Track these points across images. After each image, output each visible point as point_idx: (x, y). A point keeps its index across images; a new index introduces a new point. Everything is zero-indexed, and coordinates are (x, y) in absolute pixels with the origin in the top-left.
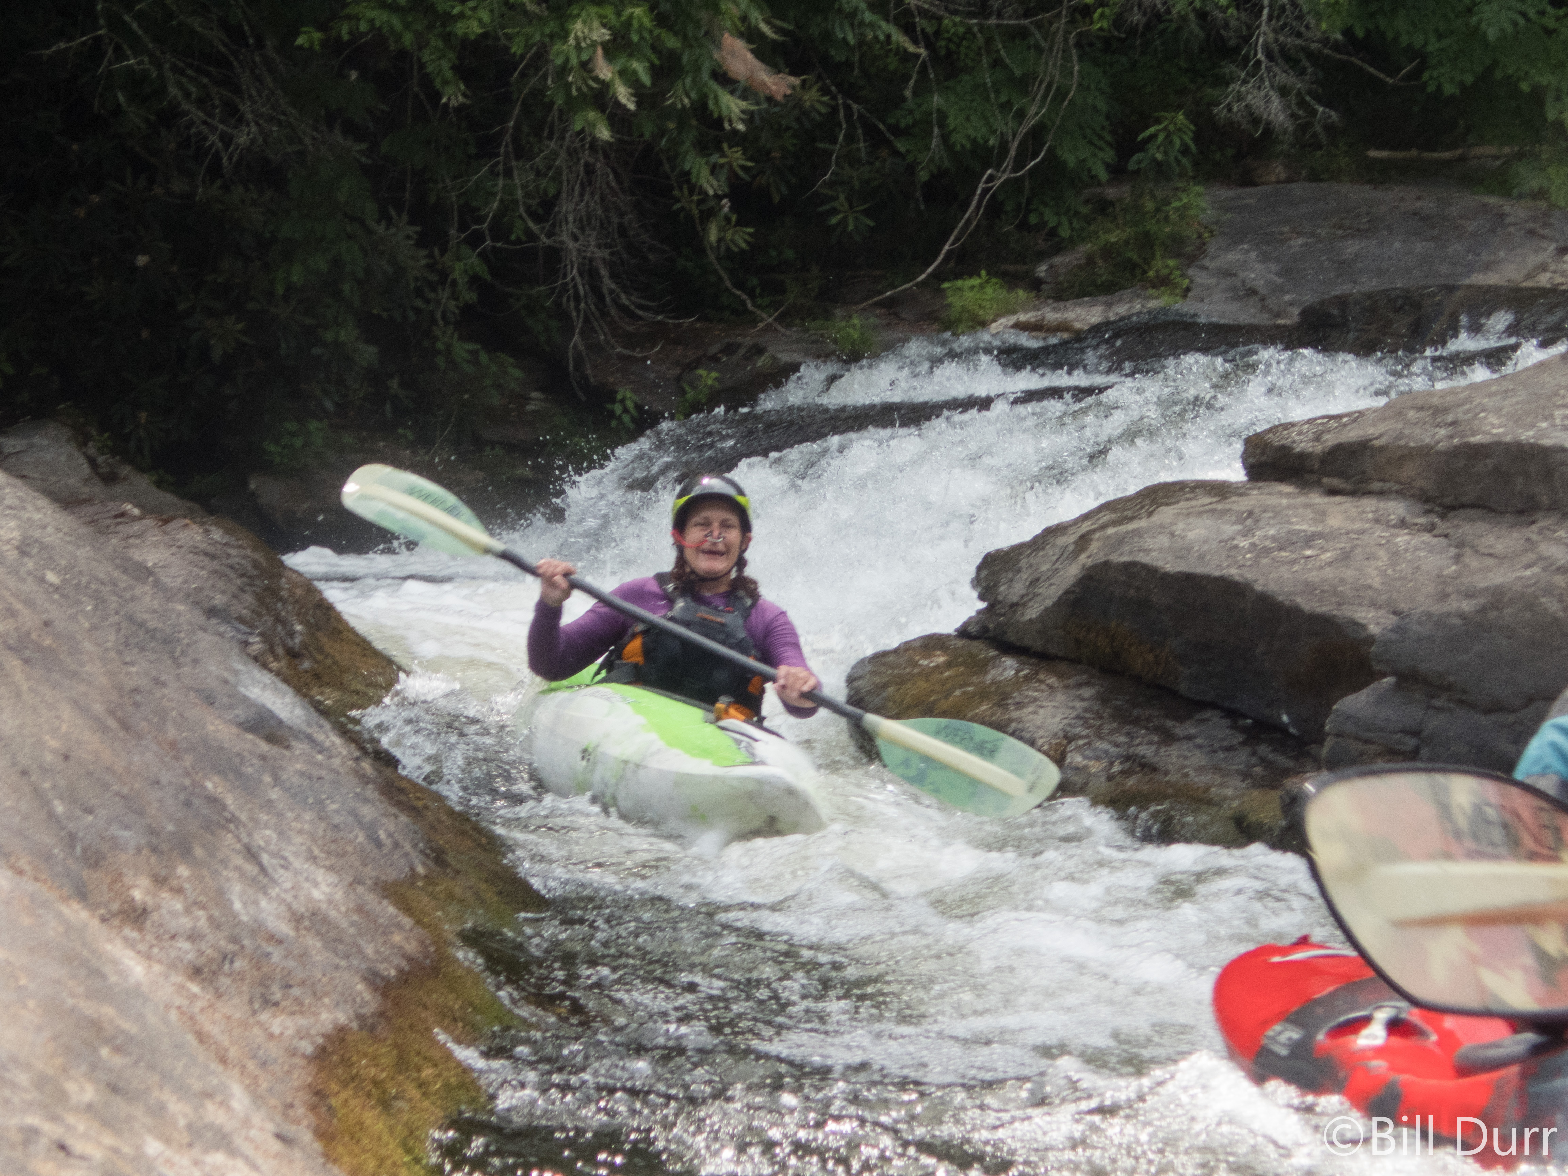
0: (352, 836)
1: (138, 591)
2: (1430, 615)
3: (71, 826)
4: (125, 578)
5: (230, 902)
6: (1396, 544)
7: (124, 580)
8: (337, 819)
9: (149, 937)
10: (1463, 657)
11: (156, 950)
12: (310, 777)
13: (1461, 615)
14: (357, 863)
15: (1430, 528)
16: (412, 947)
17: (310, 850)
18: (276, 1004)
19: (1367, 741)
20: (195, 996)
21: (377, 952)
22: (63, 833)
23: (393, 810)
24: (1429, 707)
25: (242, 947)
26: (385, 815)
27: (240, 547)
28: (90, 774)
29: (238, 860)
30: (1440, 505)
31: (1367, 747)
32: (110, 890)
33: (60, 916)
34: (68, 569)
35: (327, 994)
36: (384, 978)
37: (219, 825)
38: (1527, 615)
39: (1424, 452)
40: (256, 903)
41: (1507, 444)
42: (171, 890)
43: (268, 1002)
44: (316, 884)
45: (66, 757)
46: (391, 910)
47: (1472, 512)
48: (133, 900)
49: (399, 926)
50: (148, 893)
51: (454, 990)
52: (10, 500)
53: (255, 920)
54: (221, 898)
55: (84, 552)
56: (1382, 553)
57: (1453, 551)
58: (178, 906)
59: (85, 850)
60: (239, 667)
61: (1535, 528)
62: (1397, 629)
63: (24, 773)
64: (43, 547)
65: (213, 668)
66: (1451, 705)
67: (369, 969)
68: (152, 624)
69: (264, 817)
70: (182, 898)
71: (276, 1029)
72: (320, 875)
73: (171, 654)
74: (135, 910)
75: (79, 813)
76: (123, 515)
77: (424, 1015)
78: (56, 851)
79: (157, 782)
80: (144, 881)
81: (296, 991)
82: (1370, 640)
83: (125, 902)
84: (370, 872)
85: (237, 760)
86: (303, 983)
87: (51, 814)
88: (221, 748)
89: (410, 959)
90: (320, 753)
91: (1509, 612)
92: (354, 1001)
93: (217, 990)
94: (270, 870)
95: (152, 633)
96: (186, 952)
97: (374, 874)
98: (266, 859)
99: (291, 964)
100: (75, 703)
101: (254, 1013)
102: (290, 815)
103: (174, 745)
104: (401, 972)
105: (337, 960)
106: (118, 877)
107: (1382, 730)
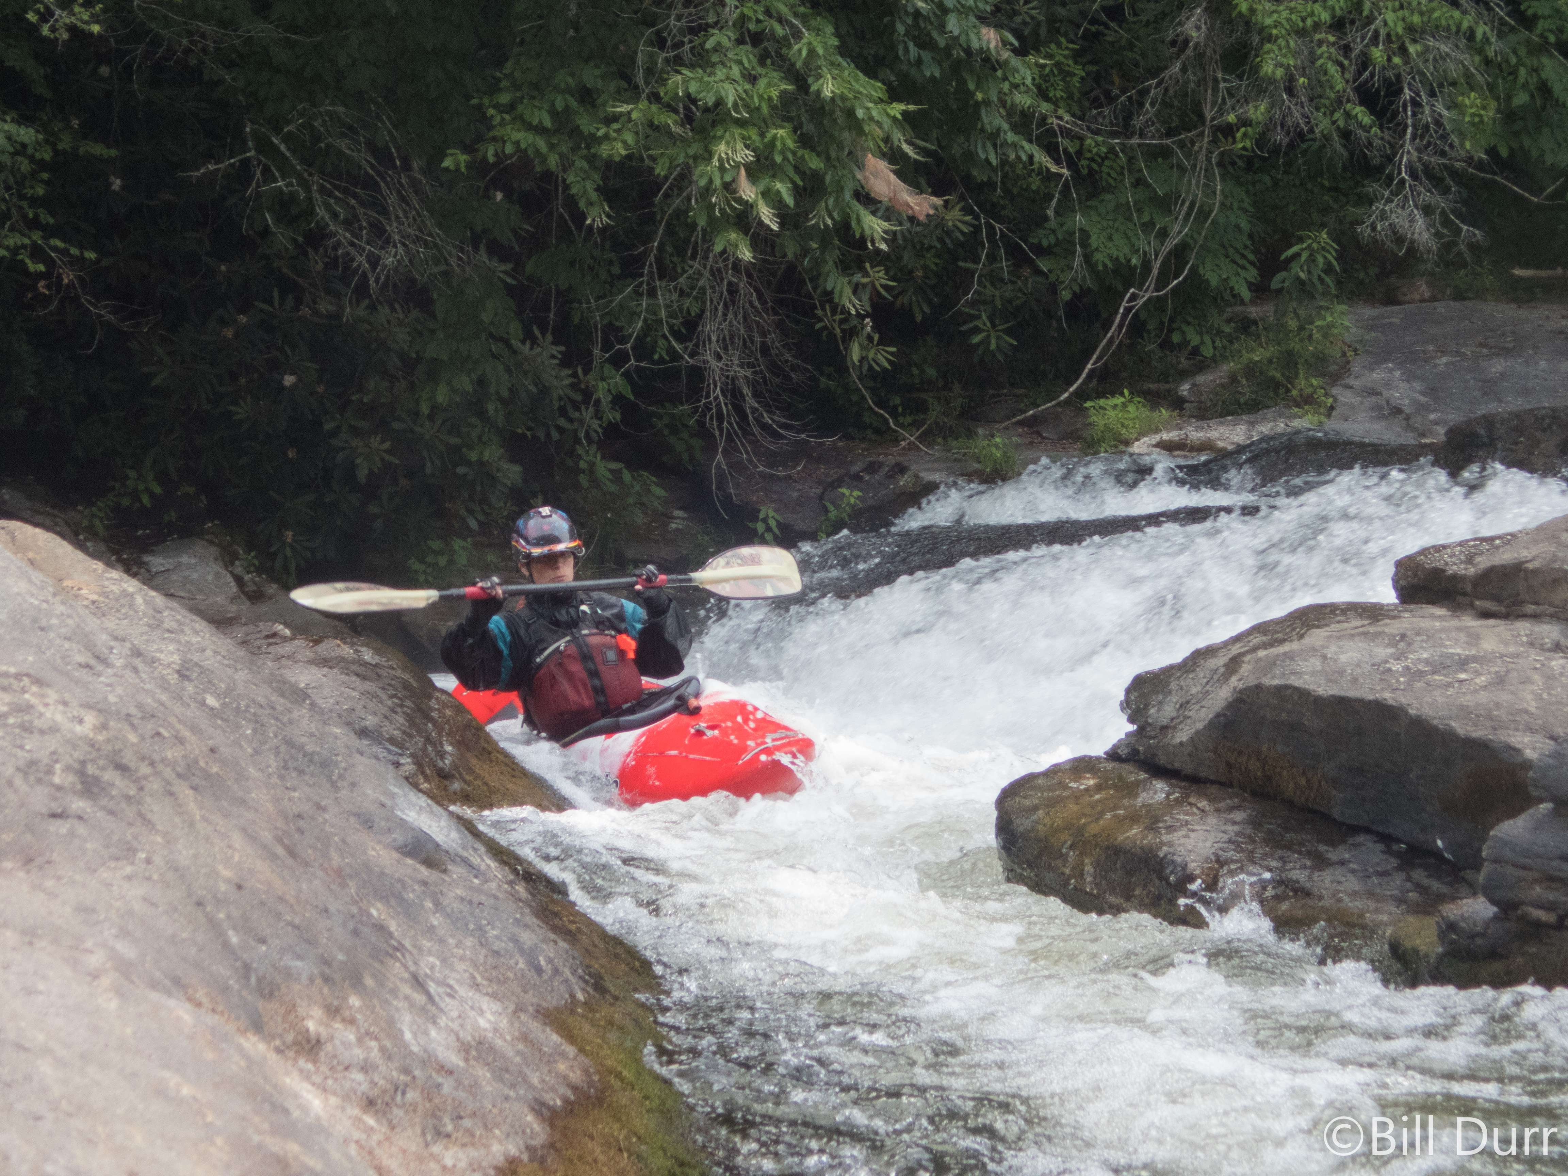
0: (512, 962)
1: (295, 714)
3: (245, 956)
4: (282, 700)
5: (401, 1031)
6: (1551, 668)
7: (281, 703)
8: (498, 946)
9: (324, 1069)
11: (330, 1082)
12: (470, 902)
14: (518, 990)
16: (576, 1077)
17: (473, 977)
18: (448, 1136)
19: (1524, 868)
20: (372, 1128)
21: (543, 1081)
22: (238, 964)
23: (553, 936)
25: (414, 1078)
26: (545, 940)
27: (391, 667)
28: (262, 903)
29: (406, 990)
31: (1524, 873)
32: (284, 1020)
33: (240, 1049)
34: (228, 693)
35: (497, 1125)
36: (549, 1108)
37: (387, 953)
40: (426, 1033)
42: (344, 1020)
43: (440, 1134)
44: (481, 1012)
45: (239, 887)
46: (555, 1038)
48: (307, 1030)
49: (563, 1055)
50: (321, 1023)
51: (619, 1120)
52: (168, 623)
53: (425, 1051)
54: (391, 1029)
55: (242, 676)
56: (1536, 677)
58: (352, 1037)
59: (259, 981)
60: (396, 790)
62: (1556, 755)
63: (199, 904)
64: (203, 671)
65: (370, 792)
67: (535, 1099)
68: (310, 748)
69: (427, 944)
70: (354, 1029)
71: (449, 1162)
72: (486, 1003)
73: (329, 778)
74: (309, 1041)
75: (253, 943)
76: (274, 635)
77: (590, 1145)
78: (231, 982)
79: (326, 911)
80: (317, 1012)
81: (467, 1123)
82: (1527, 765)
83: (299, 1033)
84: (530, 998)
85: (399, 886)
86: (473, 1114)
87: (226, 944)
88: (383, 874)
89: (575, 1088)
90: (476, 877)
92: (524, 1132)
93: (390, 1122)
94: (437, 999)
95: (310, 757)
96: (360, 1084)
97: (535, 1001)
98: (432, 987)
99: (461, 1095)
100: (244, 830)
101: (427, 1145)
102: (451, 941)
103: (339, 872)
104: (566, 1101)
105: (506, 1091)
106: (292, 1008)
107: (1539, 856)
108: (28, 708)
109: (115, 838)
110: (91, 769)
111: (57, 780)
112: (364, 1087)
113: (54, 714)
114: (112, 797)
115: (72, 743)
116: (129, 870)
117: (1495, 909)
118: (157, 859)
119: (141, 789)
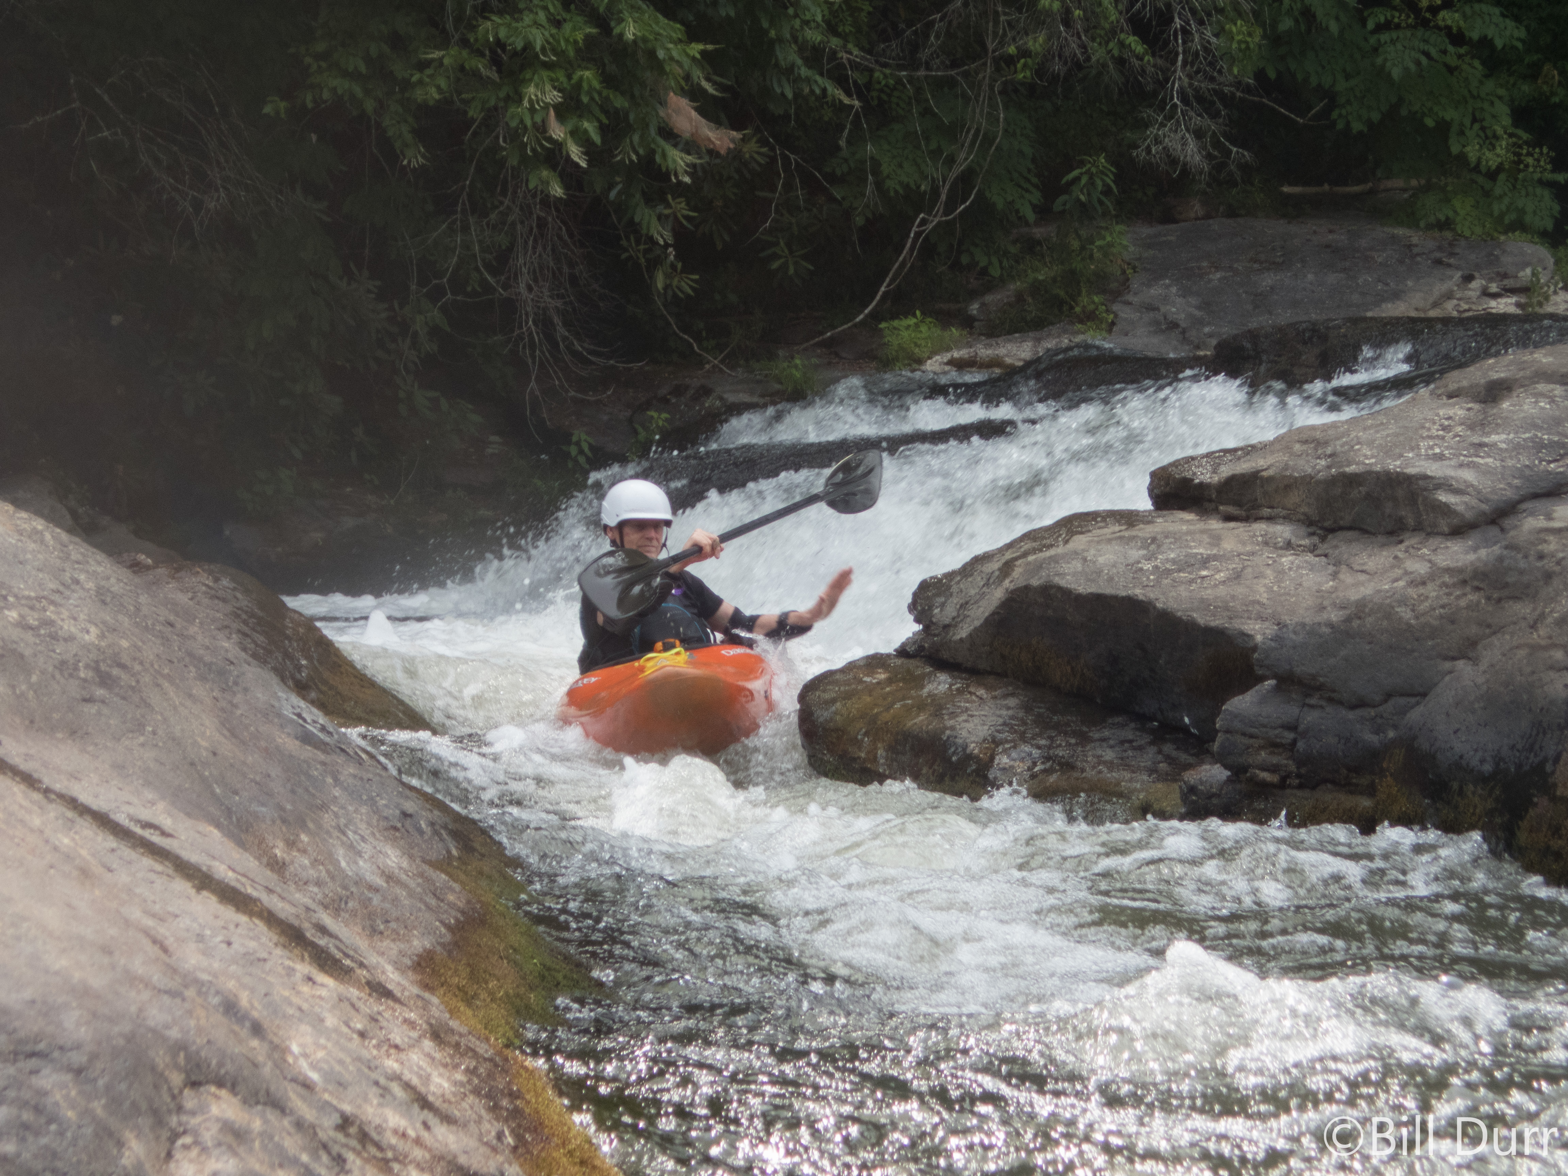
2: (1303, 625)
3: (227, 803)
5: (338, 860)
6: (1282, 564)
8: (387, 812)
10: (1332, 661)
12: (361, 779)
13: (1331, 625)
14: (407, 846)
15: (1312, 549)
16: (463, 904)
18: (381, 933)
19: (1251, 736)
21: (439, 906)
22: (223, 807)
23: (428, 806)
24: (1304, 705)
25: (352, 893)
26: (422, 809)
27: (246, 591)
28: (232, 765)
29: (336, 833)
30: (1321, 528)
31: (1252, 741)
32: (260, 847)
35: (415, 928)
37: (317, 808)
38: (1385, 623)
39: (1307, 481)
40: (356, 863)
41: (1377, 473)
42: (299, 850)
43: (375, 931)
44: (388, 856)
45: (215, 754)
46: (442, 877)
47: (1350, 534)
48: (275, 856)
49: (451, 889)
50: (284, 851)
51: (498, 936)
53: (357, 875)
54: (331, 858)
56: (1269, 572)
57: (1331, 568)
58: (306, 862)
59: (239, 820)
60: (280, 694)
61: (1402, 547)
62: (1277, 638)
63: (192, 764)
64: (114, 596)
65: (261, 695)
66: (1323, 703)
68: (207, 659)
70: (307, 857)
72: (389, 850)
73: (226, 683)
74: (277, 863)
75: (230, 794)
78: (222, 819)
79: (270, 775)
80: (281, 844)
81: (393, 925)
82: (1255, 648)
83: (271, 857)
84: (418, 851)
85: (305, 765)
86: (397, 919)
87: (213, 793)
88: (292, 754)
89: (463, 912)
91: (1370, 620)
92: (434, 933)
95: (209, 665)
96: (317, 893)
97: (422, 853)
98: (350, 834)
102: (351, 808)
104: (457, 920)
105: (419, 905)
106: (262, 841)
107: (1265, 726)
108: (50, 623)
109: (129, 716)
110: (103, 667)
111: (82, 675)
112: (320, 896)
113: (68, 627)
114: (121, 687)
115: (86, 647)
116: (142, 739)
117: (1229, 773)
118: (160, 732)
119: (138, 682)
